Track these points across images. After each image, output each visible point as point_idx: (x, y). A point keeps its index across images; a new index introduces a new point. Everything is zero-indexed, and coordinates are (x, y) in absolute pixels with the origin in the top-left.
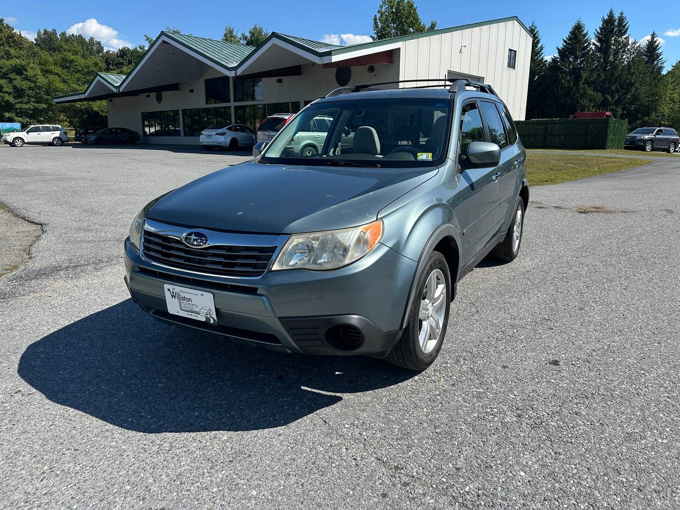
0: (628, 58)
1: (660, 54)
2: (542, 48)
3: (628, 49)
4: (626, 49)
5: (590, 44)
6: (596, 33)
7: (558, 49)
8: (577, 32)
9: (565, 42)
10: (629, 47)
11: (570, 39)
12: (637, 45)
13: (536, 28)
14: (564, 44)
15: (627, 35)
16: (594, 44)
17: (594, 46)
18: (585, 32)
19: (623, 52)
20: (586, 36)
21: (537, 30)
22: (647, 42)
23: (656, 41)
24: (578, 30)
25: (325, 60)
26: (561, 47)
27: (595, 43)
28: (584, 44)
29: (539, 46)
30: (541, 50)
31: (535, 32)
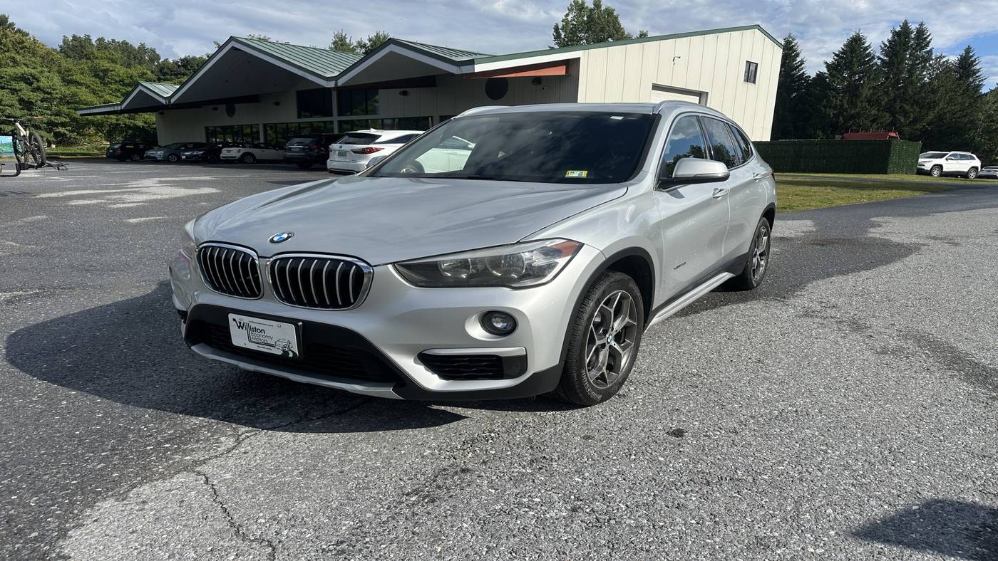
0: (929, 74)
1: (978, 71)
2: (802, 62)
3: (931, 65)
4: (928, 65)
5: (873, 58)
6: (883, 46)
7: (826, 63)
8: (855, 44)
9: (836, 55)
10: (931, 62)
11: (844, 52)
12: (944, 60)
13: (794, 39)
14: (836, 57)
15: (929, 49)
16: (879, 58)
17: (879, 61)
18: (866, 45)
19: (924, 67)
20: (867, 50)
21: (795, 42)
22: (959, 57)
23: (972, 56)
24: (856, 42)
25: (465, 70)
26: (830, 60)
27: (882, 57)
28: (864, 59)
29: (798, 59)
30: (800, 65)
31: (793, 44)
